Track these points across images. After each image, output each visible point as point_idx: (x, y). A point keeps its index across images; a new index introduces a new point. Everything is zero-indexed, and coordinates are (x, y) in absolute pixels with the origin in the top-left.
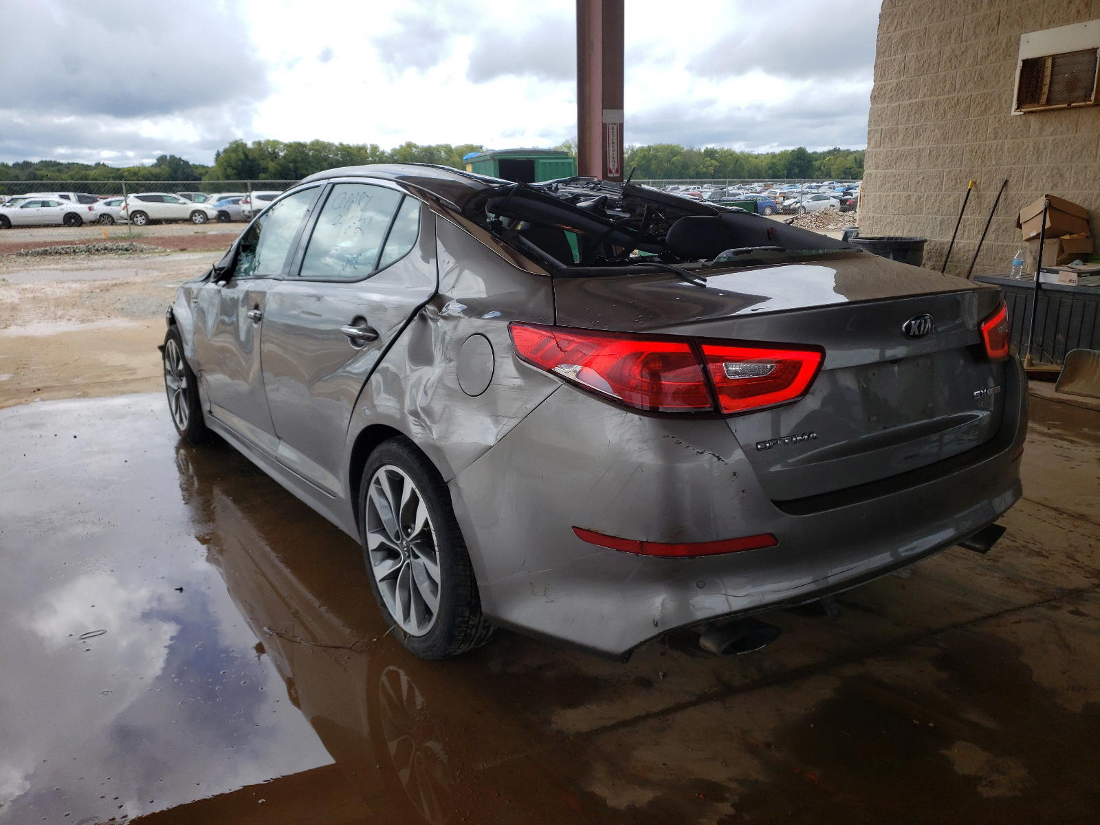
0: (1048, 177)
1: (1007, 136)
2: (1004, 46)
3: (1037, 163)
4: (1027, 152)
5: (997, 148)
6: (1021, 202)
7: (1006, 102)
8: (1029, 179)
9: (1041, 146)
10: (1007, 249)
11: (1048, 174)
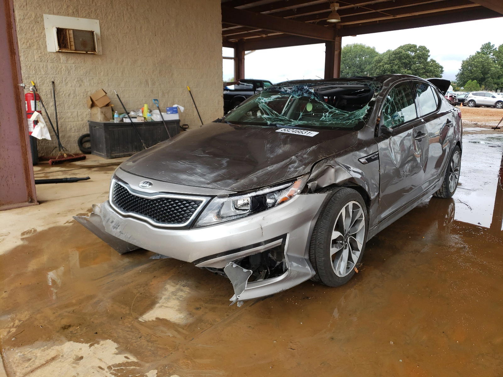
0: (76, 82)
1: (48, 61)
2: (34, 17)
3: (69, 75)
4: (62, 70)
5: (43, 66)
6: (65, 92)
7: (42, 45)
8: (66, 82)
9: (69, 68)
10: (61, 113)
11: (76, 80)
